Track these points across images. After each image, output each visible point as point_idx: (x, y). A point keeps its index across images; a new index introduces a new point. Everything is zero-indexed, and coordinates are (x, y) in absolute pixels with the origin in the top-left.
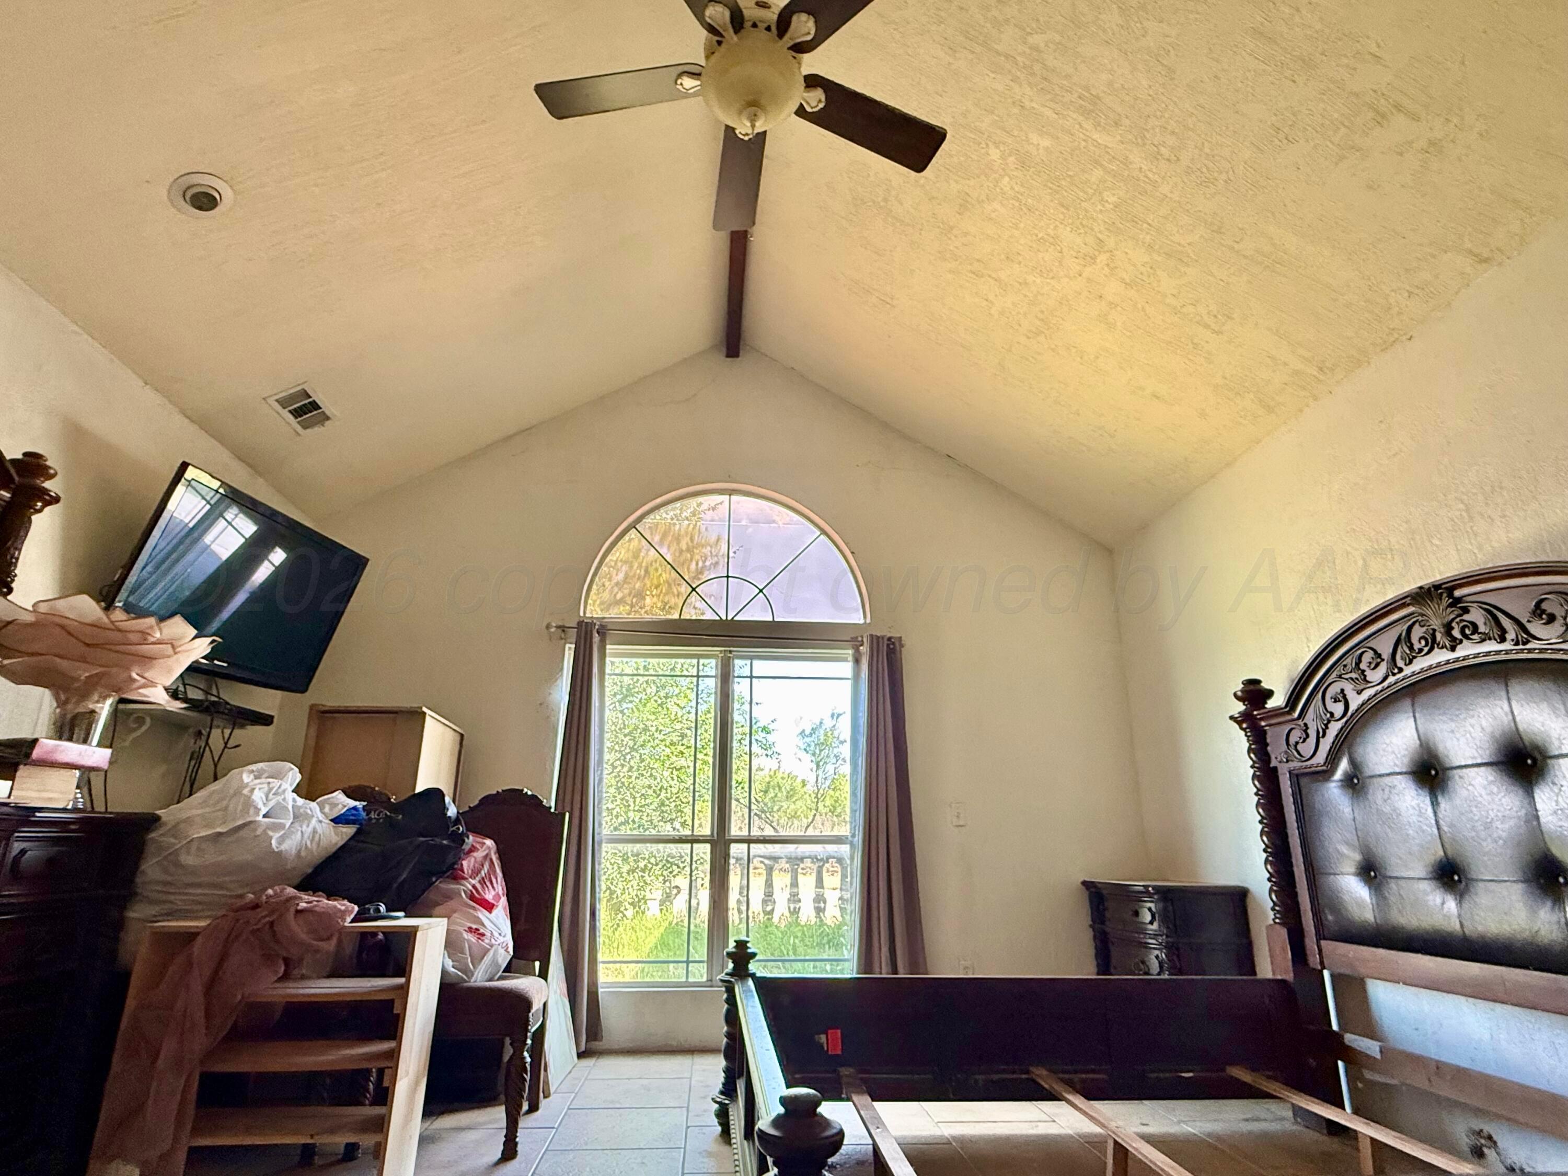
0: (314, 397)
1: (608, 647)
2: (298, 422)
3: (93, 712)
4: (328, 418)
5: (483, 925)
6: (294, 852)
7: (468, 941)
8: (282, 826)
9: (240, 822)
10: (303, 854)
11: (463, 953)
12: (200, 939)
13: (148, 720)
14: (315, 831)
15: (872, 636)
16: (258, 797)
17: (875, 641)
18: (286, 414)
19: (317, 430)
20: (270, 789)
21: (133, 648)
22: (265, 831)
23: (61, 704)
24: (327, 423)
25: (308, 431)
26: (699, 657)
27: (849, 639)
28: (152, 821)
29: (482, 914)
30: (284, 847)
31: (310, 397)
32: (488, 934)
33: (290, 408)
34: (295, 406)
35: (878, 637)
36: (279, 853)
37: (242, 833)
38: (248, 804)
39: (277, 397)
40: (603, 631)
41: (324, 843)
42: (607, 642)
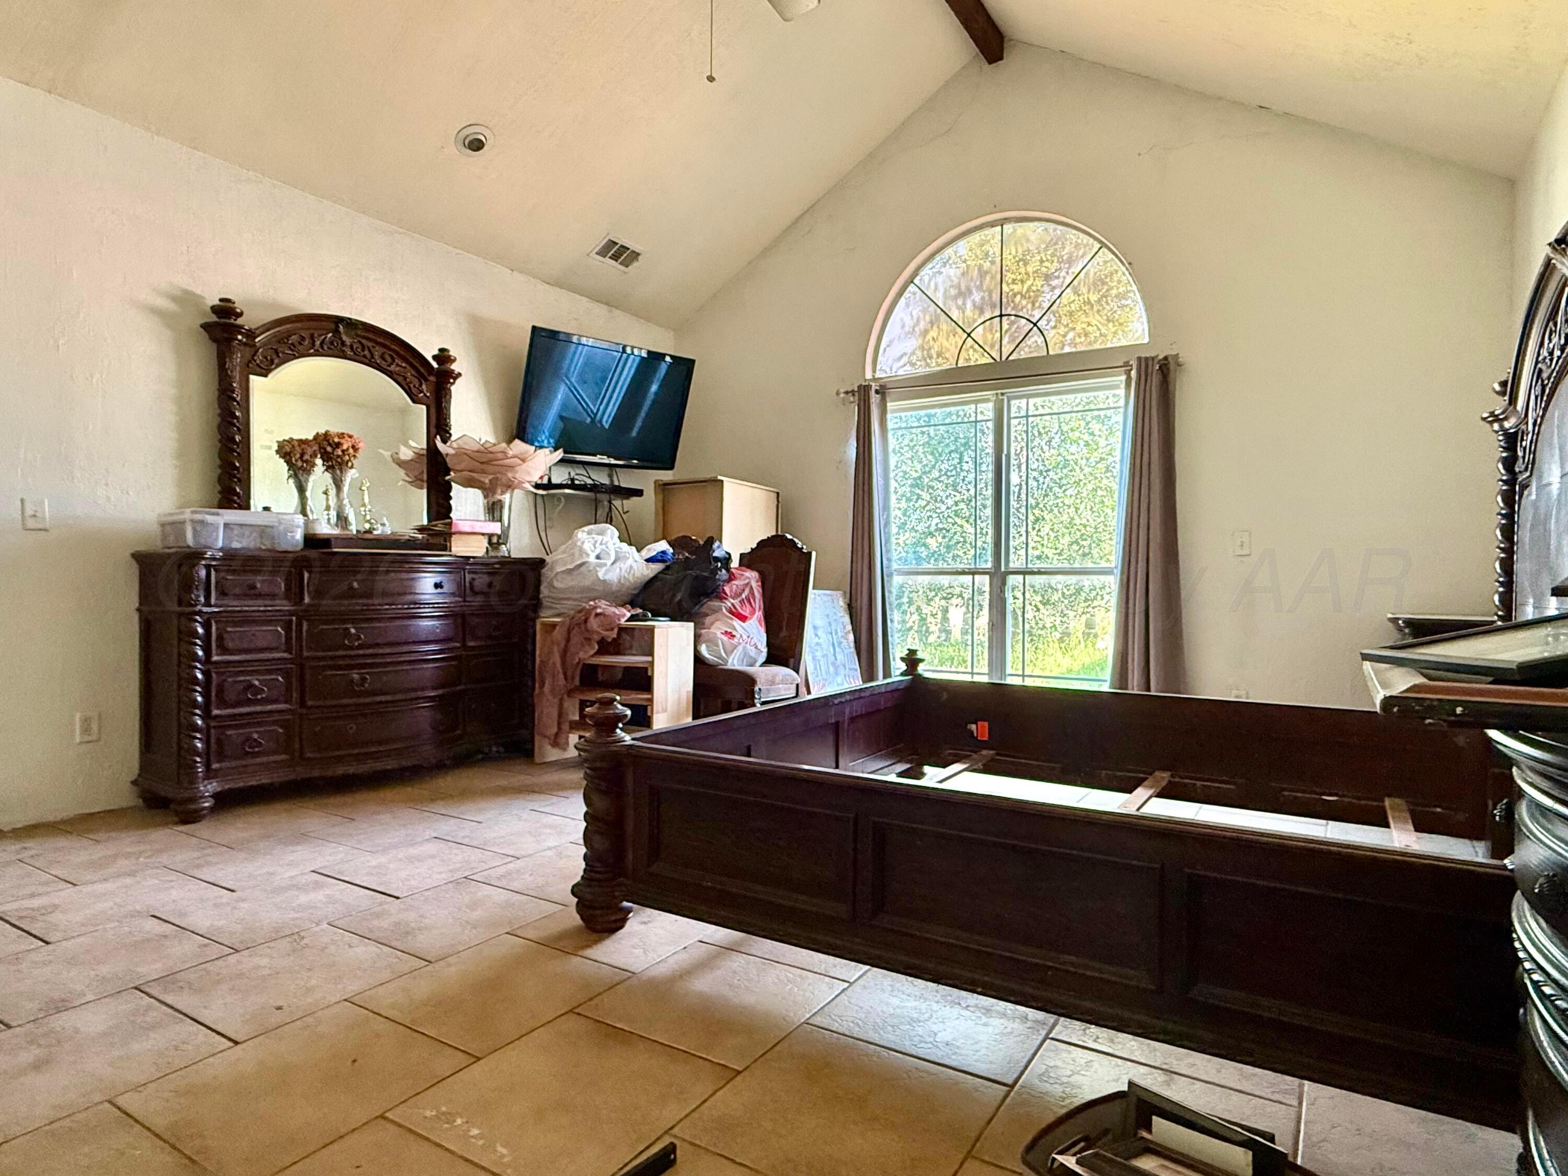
0: (620, 243)
1: (888, 404)
2: (621, 264)
3: (500, 501)
4: (638, 254)
5: (735, 629)
6: (616, 580)
7: (721, 640)
8: (605, 565)
9: (579, 562)
10: (622, 581)
11: (718, 646)
12: (558, 628)
13: (563, 499)
14: (631, 567)
15: (1139, 359)
16: (587, 546)
17: (1145, 364)
18: (608, 261)
19: (635, 264)
20: (596, 542)
21: (501, 462)
22: (594, 568)
23: (486, 497)
24: (640, 257)
25: (630, 267)
26: (976, 402)
27: (1122, 364)
28: (541, 563)
29: (737, 623)
30: (607, 577)
31: (617, 244)
32: (738, 636)
33: (610, 255)
34: (612, 252)
35: (1147, 359)
36: (604, 581)
37: (582, 569)
38: (582, 552)
39: (597, 250)
40: (882, 391)
41: (638, 574)
42: (888, 400)
